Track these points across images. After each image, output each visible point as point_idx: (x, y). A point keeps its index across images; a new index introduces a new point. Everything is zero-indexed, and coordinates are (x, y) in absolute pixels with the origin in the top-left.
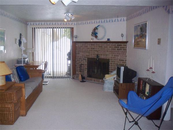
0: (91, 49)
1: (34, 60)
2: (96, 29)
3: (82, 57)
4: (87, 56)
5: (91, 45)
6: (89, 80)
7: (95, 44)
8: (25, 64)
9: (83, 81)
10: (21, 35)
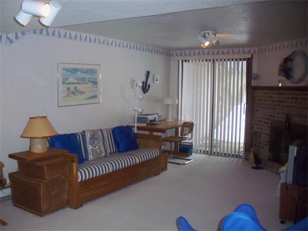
0: (278, 101)
1: (180, 119)
2: (288, 60)
3: (264, 118)
4: (270, 116)
5: (279, 94)
6: (269, 167)
7: (285, 92)
8: (145, 125)
9: (257, 168)
10: (148, 73)
